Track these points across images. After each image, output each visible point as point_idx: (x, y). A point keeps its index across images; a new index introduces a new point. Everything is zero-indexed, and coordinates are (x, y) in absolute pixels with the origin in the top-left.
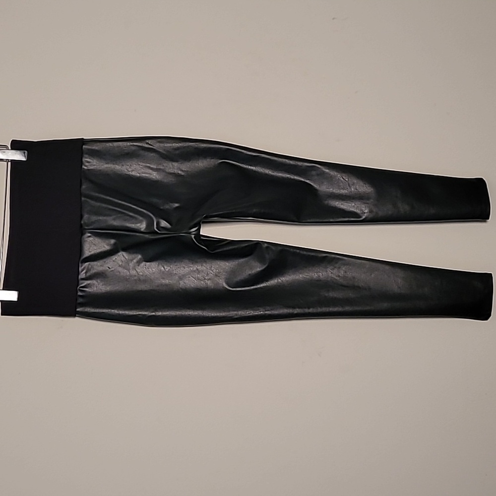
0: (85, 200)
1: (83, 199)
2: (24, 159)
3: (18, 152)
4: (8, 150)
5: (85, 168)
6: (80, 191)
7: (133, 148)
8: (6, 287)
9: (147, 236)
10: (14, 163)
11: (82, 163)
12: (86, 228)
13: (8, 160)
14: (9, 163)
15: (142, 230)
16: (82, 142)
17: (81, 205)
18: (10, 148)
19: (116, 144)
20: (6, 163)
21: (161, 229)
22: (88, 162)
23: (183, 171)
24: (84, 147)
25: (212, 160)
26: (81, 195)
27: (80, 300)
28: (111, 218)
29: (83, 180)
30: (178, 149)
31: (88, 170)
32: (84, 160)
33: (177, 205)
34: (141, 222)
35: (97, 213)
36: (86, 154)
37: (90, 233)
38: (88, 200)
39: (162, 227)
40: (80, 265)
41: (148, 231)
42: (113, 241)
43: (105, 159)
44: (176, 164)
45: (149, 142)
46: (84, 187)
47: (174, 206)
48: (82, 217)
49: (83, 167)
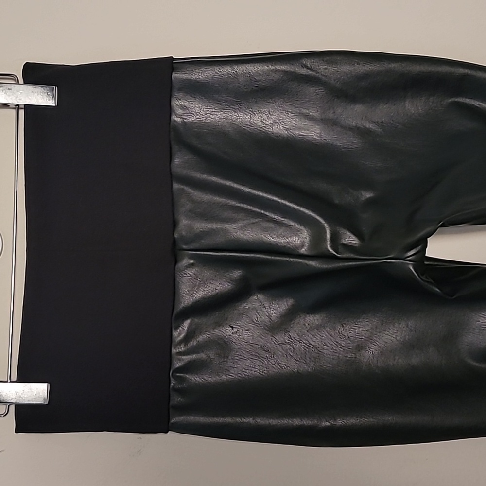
0: (179, 189)
1: (176, 186)
2: (51, 103)
3: (39, 89)
4: (18, 83)
5: (178, 120)
6: (170, 170)
7: (276, 77)
8: (24, 376)
9: (313, 263)
10: (31, 111)
11: (170, 110)
12: (184, 247)
13: (18, 105)
14: (22, 112)
15: (303, 251)
16: (169, 64)
17: (173, 199)
18: (21, 81)
19: (240, 69)
20: (14, 112)
21: (340, 249)
22: (183, 108)
23: (373, 122)
24: (174, 75)
25: (431, 99)
26: (172, 177)
27: (177, 399)
28: (235, 226)
29: (175, 148)
30: (365, 76)
31: (184, 124)
32: (175, 103)
33: (368, 195)
34: (296, 232)
35: (206, 215)
36: (180, 90)
37: (191, 257)
38: (186, 188)
39: (344, 245)
40: (173, 325)
41: (313, 253)
42: (237, 274)
43: (218, 101)
44: (359, 108)
45: (308, 62)
46: (177, 161)
47: (363, 199)
48: (175, 224)
49: (174, 118)
